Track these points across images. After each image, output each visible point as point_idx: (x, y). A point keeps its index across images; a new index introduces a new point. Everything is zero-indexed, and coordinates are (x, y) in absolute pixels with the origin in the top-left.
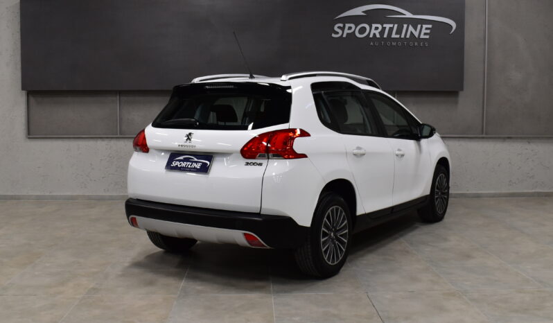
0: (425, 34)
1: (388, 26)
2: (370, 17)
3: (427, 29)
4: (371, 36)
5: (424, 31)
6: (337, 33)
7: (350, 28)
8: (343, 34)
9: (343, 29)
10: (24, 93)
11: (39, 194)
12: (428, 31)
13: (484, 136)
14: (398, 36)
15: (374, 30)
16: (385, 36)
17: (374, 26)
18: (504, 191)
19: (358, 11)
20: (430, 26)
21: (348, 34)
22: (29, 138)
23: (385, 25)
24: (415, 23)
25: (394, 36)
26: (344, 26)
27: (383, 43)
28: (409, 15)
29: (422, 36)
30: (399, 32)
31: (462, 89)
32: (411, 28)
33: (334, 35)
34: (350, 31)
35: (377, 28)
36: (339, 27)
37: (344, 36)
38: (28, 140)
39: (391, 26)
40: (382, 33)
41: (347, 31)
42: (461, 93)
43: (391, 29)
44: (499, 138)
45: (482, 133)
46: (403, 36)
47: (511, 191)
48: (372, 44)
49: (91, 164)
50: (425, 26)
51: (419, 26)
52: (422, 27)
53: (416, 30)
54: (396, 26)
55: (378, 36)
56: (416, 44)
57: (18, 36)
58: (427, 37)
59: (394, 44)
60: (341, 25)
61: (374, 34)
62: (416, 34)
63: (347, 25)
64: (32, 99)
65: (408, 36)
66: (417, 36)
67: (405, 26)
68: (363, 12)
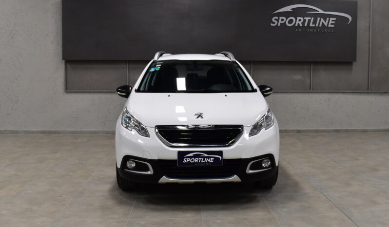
0: (332, 24)
1: (307, 19)
2: (296, 13)
3: (332, 21)
4: (296, 25)
5: (331, 22)
6: (274, 23)
7: (283, 20)
8: (278, 24)
9: (278, 20)
10: (63, 62)
11: (73, 130)
12: (334, 22)
13: (369, 91)
14: (314, 25)
15: (299, 21)
16: (306, 25)
17: (298, 18)
18: (382, 127)
19: (288, 9)
20: (335, 19)
21: (281, 24)
22: (66, 92)
23: (305, 18)
24: (325, 17)
25: (311, 25)
26: (279, 19)
27: (304, 30)
28: (321, 11)
29: (330, 26)
30: (315, 22)
31: (355, 60)
32: (322, 20)
33: (272, 25)
34: (283, 22)
35: (300, 20)
36: (275, 19)
37: (279, 25)
38: (65, 93)
39: (310, 18)
40: (303, 23)
41: (280, 22)
42: (354, 63)
43: (309, 21)
44: (379, 93)
45: (368, 90)
46: (317, 26)
47: (386, 128)
48: (297, 30)
49: (109, 110)
50: (331, 19)
51: (328, 19)
52: (329, 20)
53: (326, 21)
54: (313, 18)
55: (301, 25)
56: (326, 31)
57: (60, 23)
58: (333, 26)
59: (311, 30)
60: (277, 18)
61: (299, 24)
62: (326, 24)
63: (281, 18)
64: (69, 66)
65: (320, 26)
66: (326, 25)
67: (319, 19)
68: (291, 9)
